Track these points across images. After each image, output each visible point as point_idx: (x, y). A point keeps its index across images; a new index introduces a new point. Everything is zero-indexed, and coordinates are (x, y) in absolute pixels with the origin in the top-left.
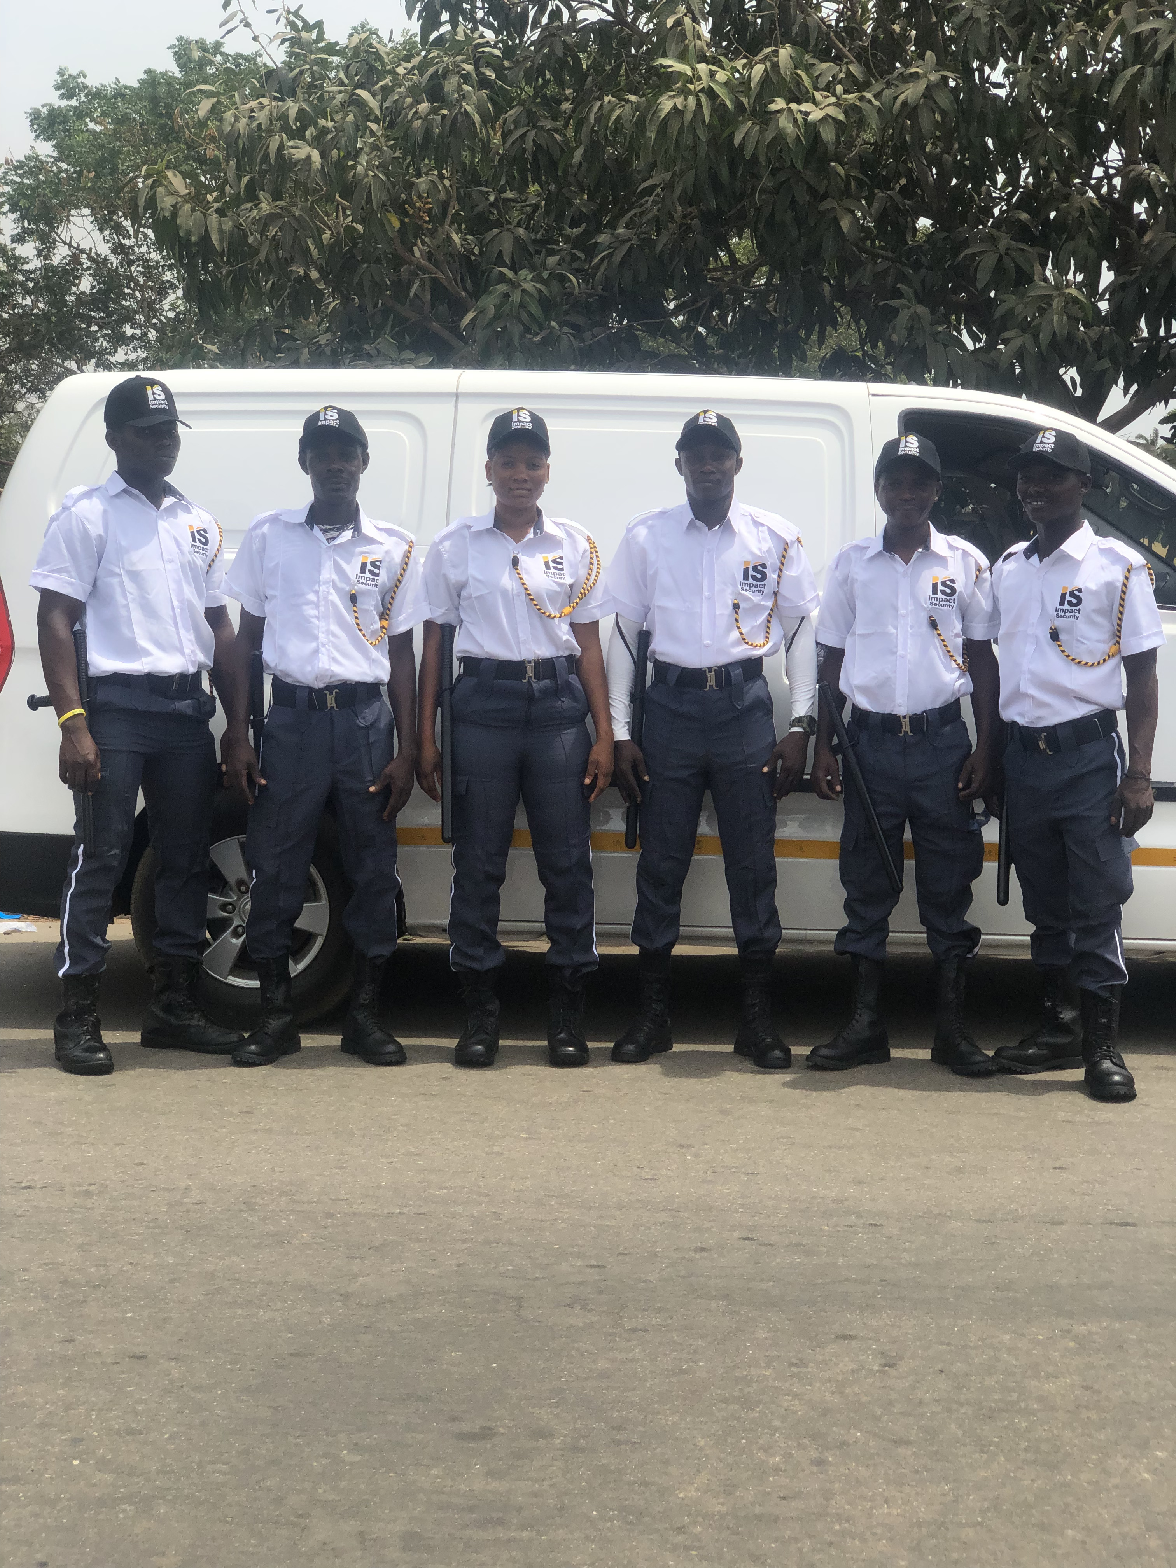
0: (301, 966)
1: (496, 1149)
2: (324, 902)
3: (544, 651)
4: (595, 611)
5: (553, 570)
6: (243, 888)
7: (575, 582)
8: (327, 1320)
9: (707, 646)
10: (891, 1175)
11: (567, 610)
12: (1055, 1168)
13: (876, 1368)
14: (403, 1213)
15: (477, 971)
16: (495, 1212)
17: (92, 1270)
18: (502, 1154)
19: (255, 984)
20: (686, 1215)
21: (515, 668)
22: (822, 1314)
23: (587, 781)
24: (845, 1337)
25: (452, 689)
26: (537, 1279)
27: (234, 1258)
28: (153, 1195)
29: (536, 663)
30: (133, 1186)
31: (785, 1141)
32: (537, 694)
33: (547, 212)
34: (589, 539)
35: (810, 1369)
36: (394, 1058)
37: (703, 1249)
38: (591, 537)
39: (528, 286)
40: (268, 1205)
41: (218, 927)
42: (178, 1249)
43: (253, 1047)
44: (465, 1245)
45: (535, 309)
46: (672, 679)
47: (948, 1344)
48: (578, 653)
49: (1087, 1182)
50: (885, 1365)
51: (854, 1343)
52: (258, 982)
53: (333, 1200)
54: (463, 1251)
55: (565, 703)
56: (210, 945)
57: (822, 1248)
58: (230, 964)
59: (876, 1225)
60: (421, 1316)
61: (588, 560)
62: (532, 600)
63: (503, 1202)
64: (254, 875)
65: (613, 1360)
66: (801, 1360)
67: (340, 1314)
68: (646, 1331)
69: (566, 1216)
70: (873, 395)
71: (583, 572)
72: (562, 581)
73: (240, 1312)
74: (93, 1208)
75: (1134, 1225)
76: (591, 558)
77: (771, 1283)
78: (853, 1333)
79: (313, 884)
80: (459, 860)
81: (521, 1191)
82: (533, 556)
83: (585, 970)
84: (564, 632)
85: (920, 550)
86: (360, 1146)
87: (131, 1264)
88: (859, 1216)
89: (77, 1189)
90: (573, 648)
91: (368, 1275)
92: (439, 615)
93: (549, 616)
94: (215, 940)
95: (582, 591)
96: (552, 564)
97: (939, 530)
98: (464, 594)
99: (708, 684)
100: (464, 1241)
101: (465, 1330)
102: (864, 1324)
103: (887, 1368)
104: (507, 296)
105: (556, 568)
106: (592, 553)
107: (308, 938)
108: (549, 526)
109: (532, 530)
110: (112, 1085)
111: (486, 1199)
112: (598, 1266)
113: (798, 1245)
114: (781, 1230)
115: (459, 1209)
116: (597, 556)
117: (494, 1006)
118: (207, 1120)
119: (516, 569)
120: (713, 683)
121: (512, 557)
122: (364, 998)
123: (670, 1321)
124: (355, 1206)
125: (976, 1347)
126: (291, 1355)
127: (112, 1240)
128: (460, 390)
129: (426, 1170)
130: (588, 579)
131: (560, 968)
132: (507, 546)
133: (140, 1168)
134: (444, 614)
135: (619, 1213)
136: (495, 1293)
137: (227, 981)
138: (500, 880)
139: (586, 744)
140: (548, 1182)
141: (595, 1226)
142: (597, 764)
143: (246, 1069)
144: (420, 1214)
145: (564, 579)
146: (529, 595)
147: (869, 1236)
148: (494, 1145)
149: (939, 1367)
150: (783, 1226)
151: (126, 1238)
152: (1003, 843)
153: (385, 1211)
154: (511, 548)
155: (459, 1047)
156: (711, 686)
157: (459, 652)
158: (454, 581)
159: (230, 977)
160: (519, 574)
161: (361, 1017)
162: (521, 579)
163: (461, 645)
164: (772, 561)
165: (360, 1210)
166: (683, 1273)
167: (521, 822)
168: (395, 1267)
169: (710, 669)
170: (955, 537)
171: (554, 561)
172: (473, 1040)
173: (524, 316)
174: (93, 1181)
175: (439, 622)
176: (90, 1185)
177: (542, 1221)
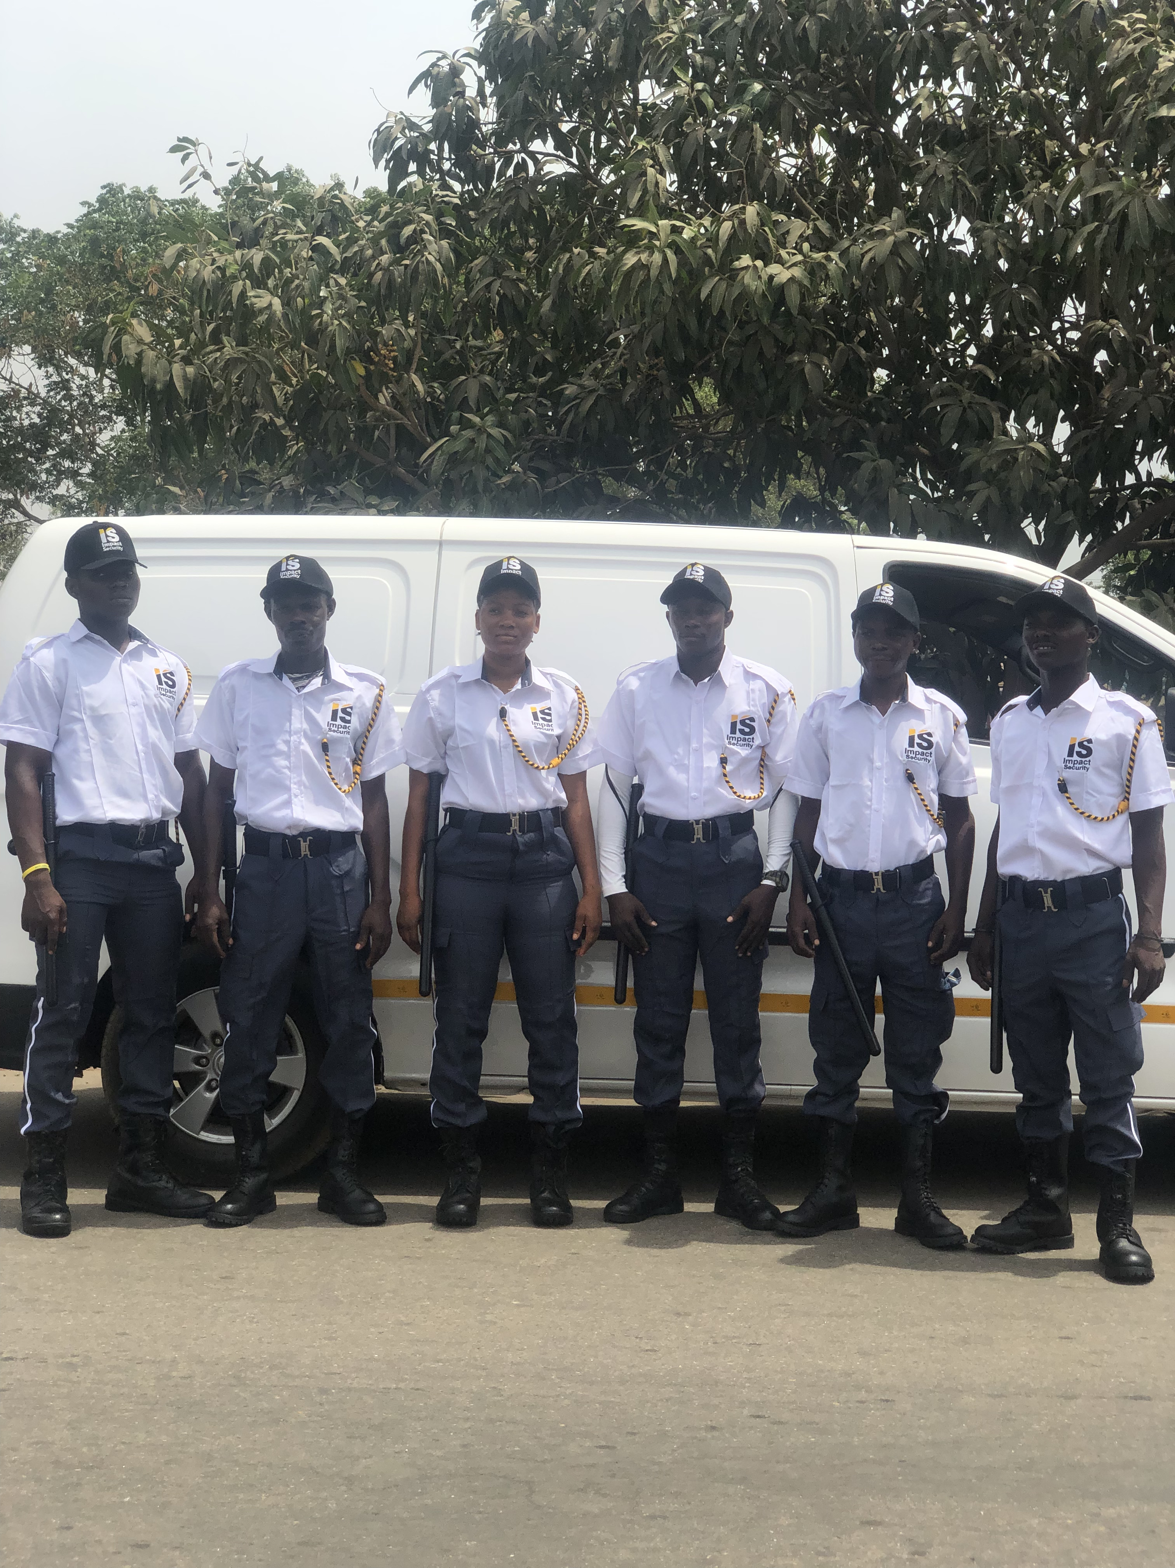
0: (276, 1121)
1: (489, 1317)
2: (301, 1055)
3: (531, 802)
4: (581, 762)
5: (541, 721)
6: (218, 1041)
7: (563, 733)
8: (332, 1505)
9: (694, 799)
10: (897, 1345)
11: (556, 761)
12: (1061, 1338)
13: (905, 1556)
14: (400, 1388)
15: (460, 1128)
16: (494, 1388)
17: (85, 1450)
18: (495, 1323)
19: (230, 1139)
20: (692, 1390)
21: (500, 821)
22: (844, 1498)
23: (575, 936)
24: (869, 1523)
25: (437, 840)
26: (544, 1461)
27: (230, 1438)
28: (139, 1368)
29: (521, 816)
30: (117, 1358)
31: (783, 1308)
32: (521, 847)
33: (510, 359)
34: (577, 689)
35: (837, 1558)
36: (373, 1217)
37: (713, 1428)
38: (580, 687)
39: (495, 432)
40: (259, 1379)
41: (191, 1080)
42: (171, 1427)
43: (229, 1206)
44: (467, 1425)
45: (500, 453)
46: (660, 831)
47: (976, 1530)
48: (565, 806)
49: (1095, 1352)
50: (914, 1554)
51: (880, 1528)
52: (233, 1138)
53: (326, 1374)
54: (466, 1430)
55: (551, 856)
56: (182, 1100)
57: (836, 1426)
58: (202, 1120)
59: (887, 1401)
60: (429, 1502)
61: (576, 711)
62: (521, 752)
63: (503, 1376)
64: (228, 1029)
65: (634, 1550)
66: (827, 1548)
67: (346, 1499)
68: (665, 1518)
69: (568, 1392)
70: (858, 547)
71: (571, 724)
72: (550, 732)
73: (241, 1496)
74: (79, 1383)
75: (1149, 1399)
76: (580, 709)
77: (788, 1465)
78: (878, 1518)
79: (290, 1037)
80: (441, 1014)
81: (518, 1364)
82: (521, 707)
83: (568, 1127)
84: (551, 782)
85: (897, 702)
86: (347, 1314)
87: (123, 1443)
88: (869, 1391)
89: (60, 1361)
90: (559, 800)
91: (371, 1457)
92: (424, 765)
93: (538, 767)
94: (187, 1095)
95: (571, 742)
96: (540, 715)
97: (918, 682)
98: (450, 743)
99: (695, 837)
100: (467, 1419)
101: (477, 1517)
102: (888, 1508)
103: (916, 1556)
104: (473, 441)
105: (543, 719)
106: (580, 703)
107: (283, 1092)
108: (537, 678)
109: (520, 680)
110: (86, 1247)
111: (484, 1374)
112: (608, 1447)
113: (811, 1423)
114: (791, 1407)
115: (458, 1384)
116: (585, 706)
117: (476, 1164)
118: (188, 1286)
119: (504, 720)
120: (700, 836)
121: (500, 708)
122: (343, 1154)
123: (688, 1507)
124: (349, 1381)
125: (1005, 1533)
126: (299, 1544)
127: (102, 1417)
128: (444, 538)
129: (418, 1341)
130: (576, 730)
131: (543, 1124)
132: (496, 697)
133: (123, 1338)
134: (430, 763)
135: (621, 1388)
136: (505, 1477)
137: (200, 1137)
138: (482, 1034)
139: (572, 898)
140: (545, 1354)
141: (600, 1403)
142: (585, 918)
143: (221, 1231)
144: (418, 1389)
145: (552, 730)
146: (517, 746)
147: (884, 1412)
148: (485, 1313)
149: (969, 1555)
150: (793, 1403)
151: (117, 1414)
152: (996, 1000)
153: (381, 1386)
154: (498, 699)
155: (441, 1207)
156: (698, 839)
157: (443, 804)
158: (441, 730)
159: (202, 1133)
160: (506, 725)
161: (340, 1174)
162: (509, 730)
163: (449, 796)
164: (760, 713)
165: (355, 1385)
166: (696, 1454)
167: (506, 975)
168: (398, 1447)
169: (697, 822)
170: (933, 690)
171: (542, 712)
172: (456, 1198)
173: (490, 460)
174: (75, 1353)
175: (425, 772)
176: (74, 1356)
177: (544, 1397)
